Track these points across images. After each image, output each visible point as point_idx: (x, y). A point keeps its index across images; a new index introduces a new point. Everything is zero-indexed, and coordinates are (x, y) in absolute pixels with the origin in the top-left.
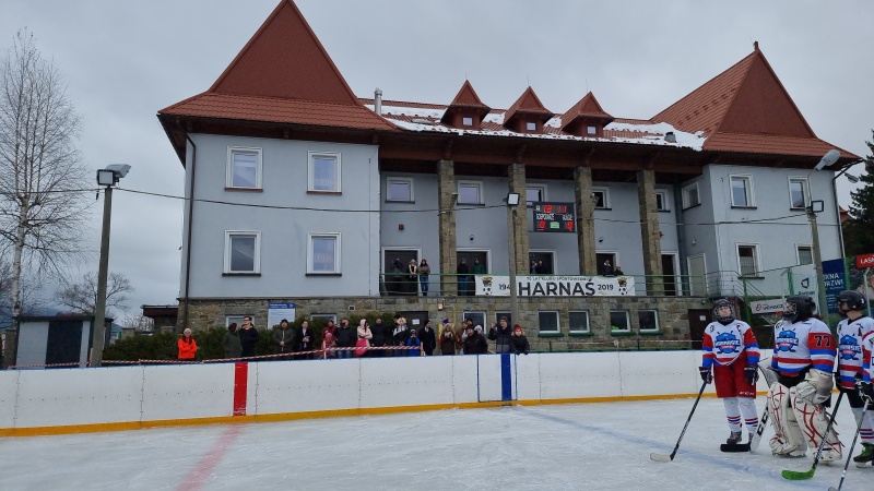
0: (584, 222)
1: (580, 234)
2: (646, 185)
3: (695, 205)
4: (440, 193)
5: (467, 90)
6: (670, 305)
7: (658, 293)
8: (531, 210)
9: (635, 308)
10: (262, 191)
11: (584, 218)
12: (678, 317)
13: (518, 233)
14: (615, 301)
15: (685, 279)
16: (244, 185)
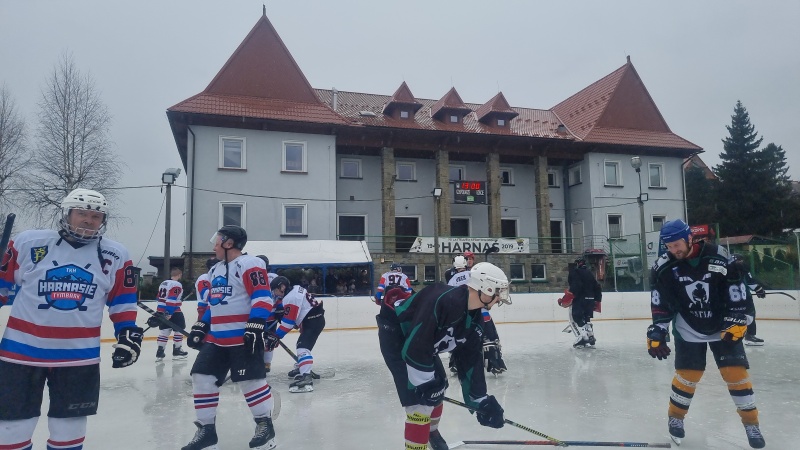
0: (493, 197)
1: (490, 203)
2: (540, 168)
3: (578, 183)
4: (383, 174)
5: (404, 88)
6: (555, 260)
7: (547, 251)
8: (452, 186)
9: (529, 262)
10: (246, 171)
11: (493, 193)
12: (561, 269)
13: (442, 205)
14: (514, 257)
15: (569, 240)
16: (232, 166)
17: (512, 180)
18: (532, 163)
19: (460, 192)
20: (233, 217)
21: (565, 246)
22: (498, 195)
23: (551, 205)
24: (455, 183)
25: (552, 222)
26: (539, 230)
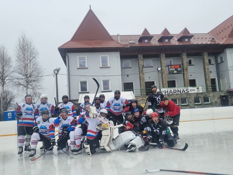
0: (185, 70)
1: (184, 74)
2: (205, 57)
3: (222, 62)
4: (139, 65)
5: (146, 31)
6: (213, 94)
7: (210, 91)
8: (167, 67)
9: (202, 96)
10: (87, 68)
11: (185, 69)
12: (217, 98)
13: (164, 75)
14: (196, 94)
15: (219, 86)
16: (82, 67)
17: (193, 63)
18: (201, 55)
19: (171, 70)
20: (84, 86)
21: (218, 89)
22: (187, 69)
23: (211, 72)
24: (168, 66)
25: (211, 79)
26: (206, 82)
